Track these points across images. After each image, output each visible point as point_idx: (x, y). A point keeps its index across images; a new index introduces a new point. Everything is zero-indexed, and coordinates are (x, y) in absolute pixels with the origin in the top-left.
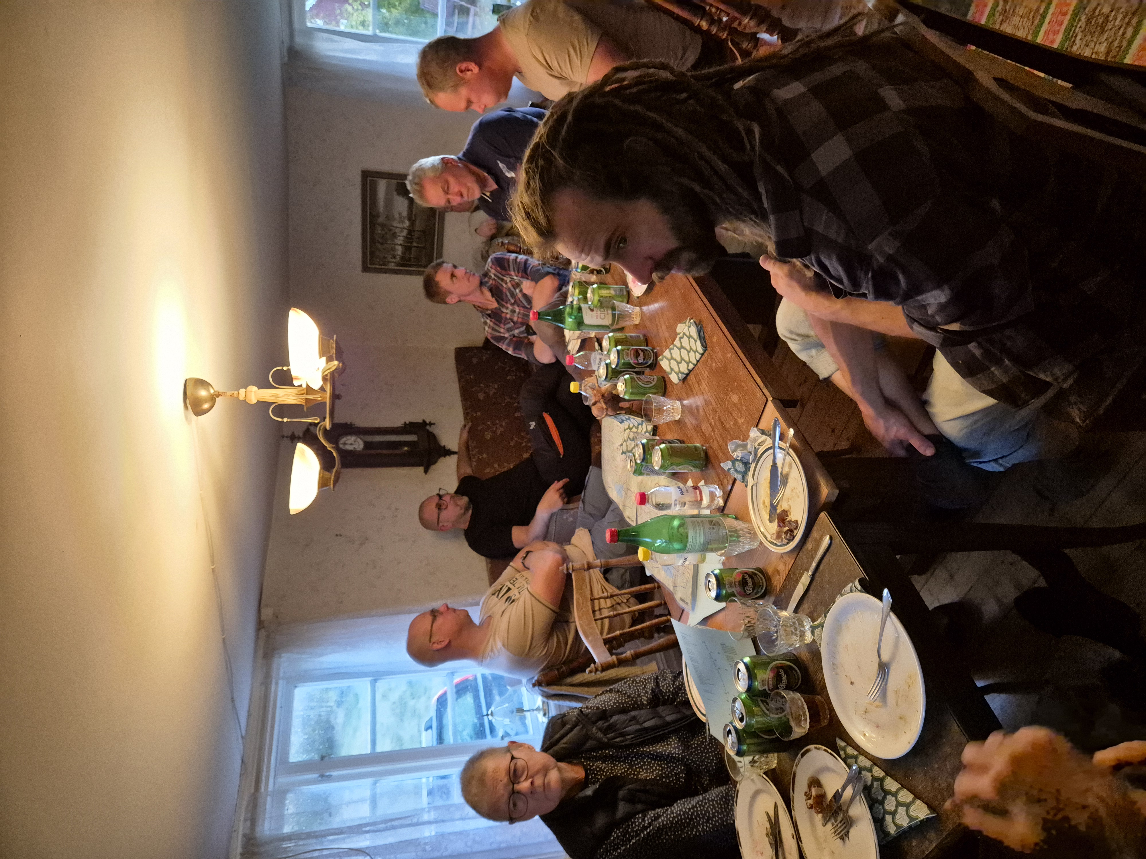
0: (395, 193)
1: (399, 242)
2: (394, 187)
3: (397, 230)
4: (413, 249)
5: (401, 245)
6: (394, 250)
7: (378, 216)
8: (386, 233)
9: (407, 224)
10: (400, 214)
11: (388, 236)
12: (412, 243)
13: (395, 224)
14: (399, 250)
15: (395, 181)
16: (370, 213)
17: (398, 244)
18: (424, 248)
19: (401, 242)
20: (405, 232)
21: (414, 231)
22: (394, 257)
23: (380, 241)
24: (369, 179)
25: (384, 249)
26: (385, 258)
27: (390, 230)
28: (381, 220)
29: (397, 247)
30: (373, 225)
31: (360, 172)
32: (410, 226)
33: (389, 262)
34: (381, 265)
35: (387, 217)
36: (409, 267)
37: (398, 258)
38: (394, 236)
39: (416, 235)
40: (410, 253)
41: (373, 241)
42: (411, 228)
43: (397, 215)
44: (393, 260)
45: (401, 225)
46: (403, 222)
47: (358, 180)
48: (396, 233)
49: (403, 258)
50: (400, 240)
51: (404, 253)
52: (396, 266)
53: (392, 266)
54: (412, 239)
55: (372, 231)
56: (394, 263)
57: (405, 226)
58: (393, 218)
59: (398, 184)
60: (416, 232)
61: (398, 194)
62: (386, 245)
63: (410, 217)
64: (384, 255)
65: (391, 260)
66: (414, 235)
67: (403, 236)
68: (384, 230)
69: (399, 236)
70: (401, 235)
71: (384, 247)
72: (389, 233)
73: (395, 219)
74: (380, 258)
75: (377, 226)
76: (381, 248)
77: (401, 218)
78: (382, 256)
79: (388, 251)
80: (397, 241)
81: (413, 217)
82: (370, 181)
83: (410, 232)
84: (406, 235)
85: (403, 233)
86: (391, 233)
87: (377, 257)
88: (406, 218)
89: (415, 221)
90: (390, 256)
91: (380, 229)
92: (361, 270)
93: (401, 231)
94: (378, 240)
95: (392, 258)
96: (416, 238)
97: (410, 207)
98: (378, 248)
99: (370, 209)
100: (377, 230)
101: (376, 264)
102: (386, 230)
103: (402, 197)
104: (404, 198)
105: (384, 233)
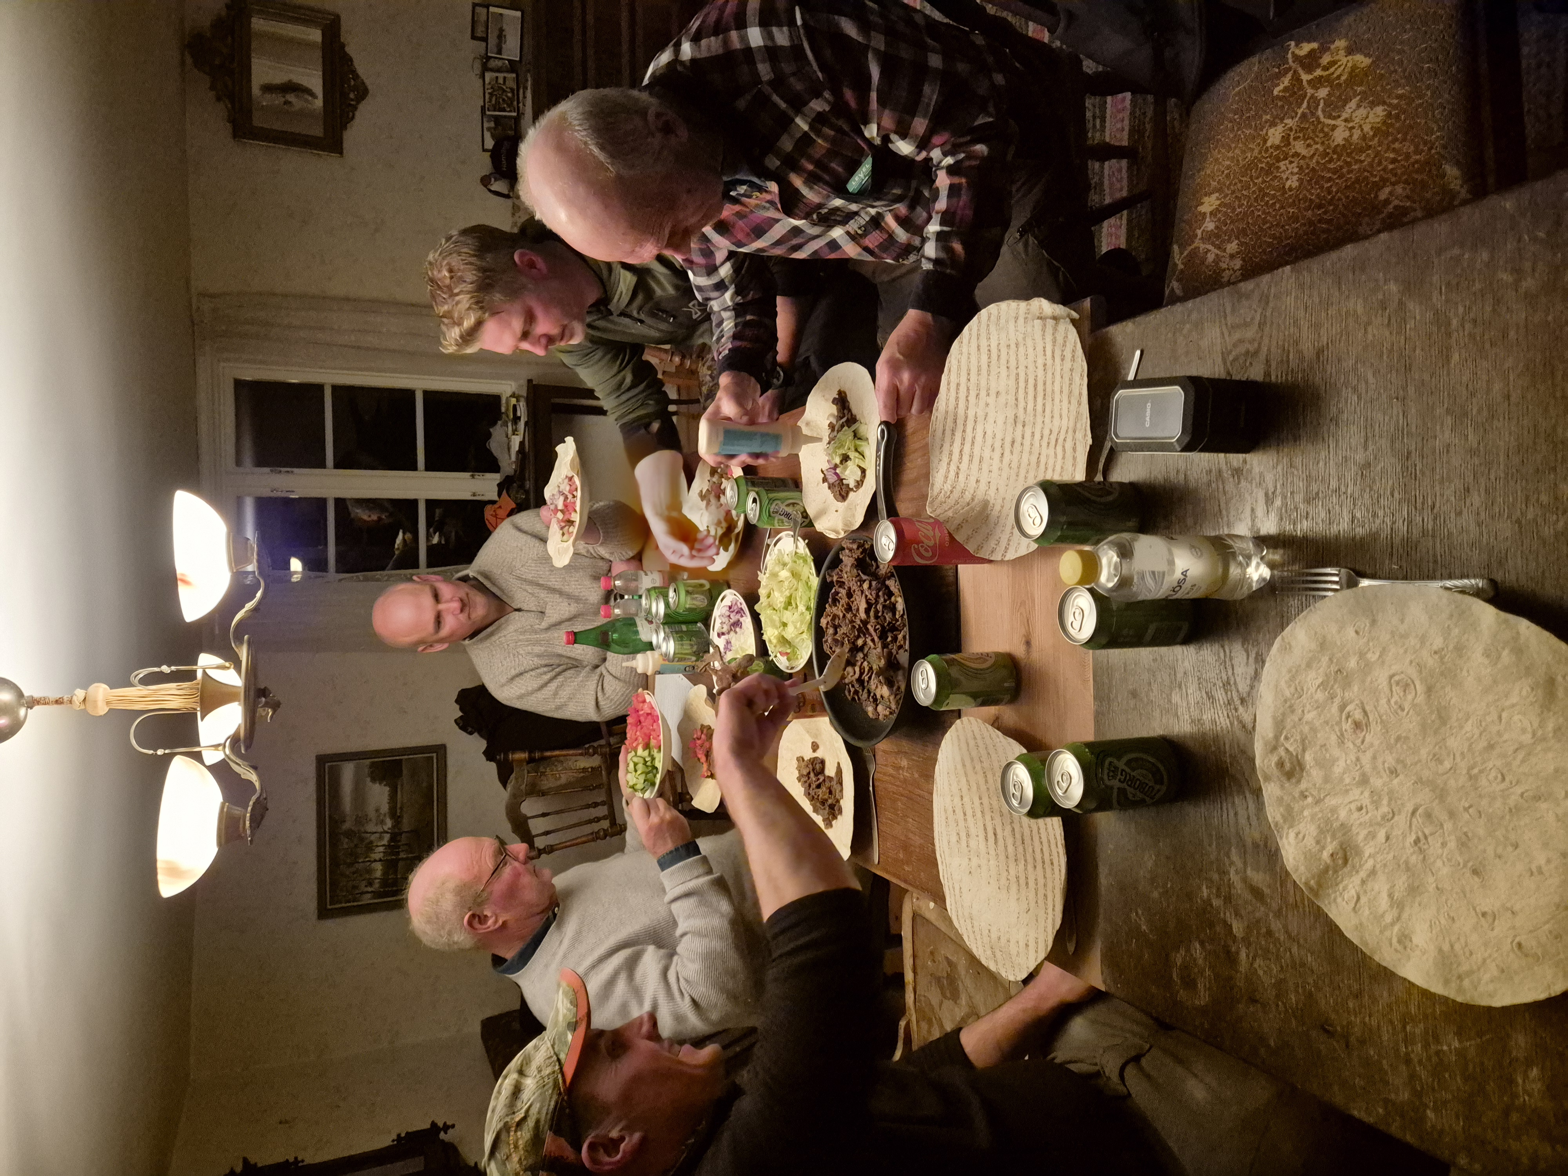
0: (369, 779)
1: (377, 856)
2: (366, 771)
3: (373, 837)
5: (380, 860)
6: (369, 871)
8: (356, 846)
9: (389, 823)
10: (377, 810)
11: (359, 850)
12: (398, 853)
13: (369, 828)
14: (378, 870)
15: (368, 762)
16: (330, 817)
17: (375, 861)
19: (381, 856)
20: (387, 837)
21: (401, 834)
22: (370, 884)
23: (348, 860)
24: (327, 765)
25: (354, 873)
26: (355, 887)
27: (362, 840)
28: (346, 826)
29: (373, 865)
30: (334, 836)
31: (313, 759)
32: (393, 827)
33: (362, 893)
34: (348, 902)
35: (356, 819)
36: (397, 895)
37: (377, 885)
38: (370, 847)
39: (404, 839)
40: (396, 872)
41: (335, 863)
42: (396, 830)
43: (372, 814)
44: (369, 889)
45: (380, 829)
46: (382, 822)
47: (310, 770)
48: (371, 842)
49: (384, 882)
50: (378, 853)
51: (385, 873)
52: (372, 898)
53: (367, 899)
54: (399, 847)
55: (334, 845)
56: (369, 896)
57: (386, 828)
58: (367, 820)
59: (373, 765)
60: (404, 836)
61: (374, 780)
62: (357, 865)
63: (393, 813)
64: (354, 883)
65: (366, 889)
66: (400, 841)
67: (383, 846)
68: (352, 842)
69: (377, 846)
70: (379, 843)
71: (353, 869)
72: (360, 845)
73: (370, 821)
74: (347, 890)
75: (342, 837)
76: (348, 871)
77: (379, 817)
78: (350, 885)
79: (361, 875)
80: (373, 856)
81: (398, 812)
82: (329, 766)
83: (395, 836)
84: (388, 840)
85: (383, 839)
86: (364, 843)
87: (342, 889)
88: (387, 816)
89: (401, 817)
90: (364, 882)
91: (346, 840)
92: (316, 917)
93: (380, 838)
94: (343, 860)
95: (366, 886)
96: (403, 844)
97: (393, 797)
98: (343, 873)
99: (329, 812)
100: (342, 843)
101: (341, 902)
102: (356, 840)
103: (380, 784)
104: (382, 785)
105: (353, 846)
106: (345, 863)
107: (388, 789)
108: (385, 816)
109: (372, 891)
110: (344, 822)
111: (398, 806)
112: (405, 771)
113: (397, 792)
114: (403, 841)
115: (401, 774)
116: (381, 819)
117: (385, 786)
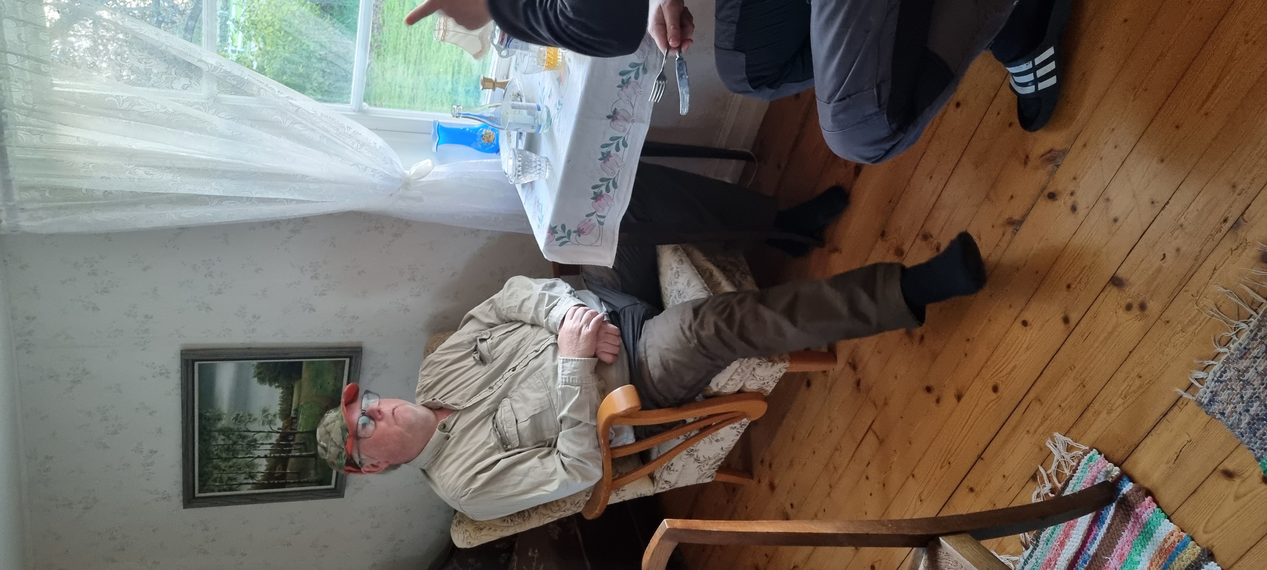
0: (255, 380)
1: (262, 454)
2: (252, 371)
3: (257, 436)
4: (291, 460)
5: (266, 457)
6: (251, 465)
8: (235, 443)
9: (279, 424)
10: (265, 410)
11: (238, 447)
12: (290, 451)
13: (255, 426)
14: (262, 466)
15: (255, 362)
16: (200, 416)
17: (259, 457)
19: (267, 453)
20: (275, 438)
21: (294, 434)
22: (252, 477)
23: (224, 455)
24: (197, 363)
25: (231, 467)
26: (230, 479)
27: (244, 438)
28: (223, 423)
29: (257, 461)
30: (206, 434)
31: (179, 353)
32: (285, 428)
33: (241, 484)
34: (225, 490)
35: (236, 419)
36: (284, 487)
37: (259, 477)
38: (253, 444)
40: (285, 467)
41: (205, 456)
42: (288, 431)
43: (257, 413)
44: (250, 481)
45: (267, 428)
46: (270, 423)
47: (174, 365)
48: (255, 440)
49: (269, 475)
50: (264, 450)
51: (271, 468)
52: (253, 488)
53: (246, 491)
54: (291, 446)
55: (205, 440)
56: (249, 486)
57: (275, 428)
58: (251, 418)
59: (260, 366)
60: (297, 436)
61: (262, 380)
62: (235, 460)
63: (286, 414)
64: (230, 475)
65: (246, 481)
66: (293, 440)
67: (270, 444)
68: (230, 439)
69: (262, 444)
70: (266, 442)
71: (231, 463)
72: (240, 443)
73: (255, 420)
74: (221, 482)
75: (216, 434)
76: (223, 465)
77: (267, 416)
78: (225, 477)
79: (240, 469)
80: (257, 453)
81: (292, 412)
82: (200, 365)
83: (285, 436)
84: (277, 440)
85: (270, 438)
86: (246, 441)
87: (215, 481)
88: (278, 416)
89: (296, 418)
90: (243, 476)
91: (223, 437)
92: (181, 504)
93: (266, 437)
94: (217, 454)
95: (246, 479)
96: (297, 444)
97: (287, 399)
98: (217, 467)
99: (199, 409)
100: (216, 440)
101: (213, 491)
102: (234, 438)
103: (270, 385)
104: (273, 387)
105: (231, 442)
106: (219, 458)
107: (280, 390)
108: (275, 415)
109: (253, 483)
110: (220, 419)
111: (293, 408)
112: (305, 374)
113: (292, 394)
114: (297, 440)
115: (300, 377)
116: (270, 418)
117: (278, 387)
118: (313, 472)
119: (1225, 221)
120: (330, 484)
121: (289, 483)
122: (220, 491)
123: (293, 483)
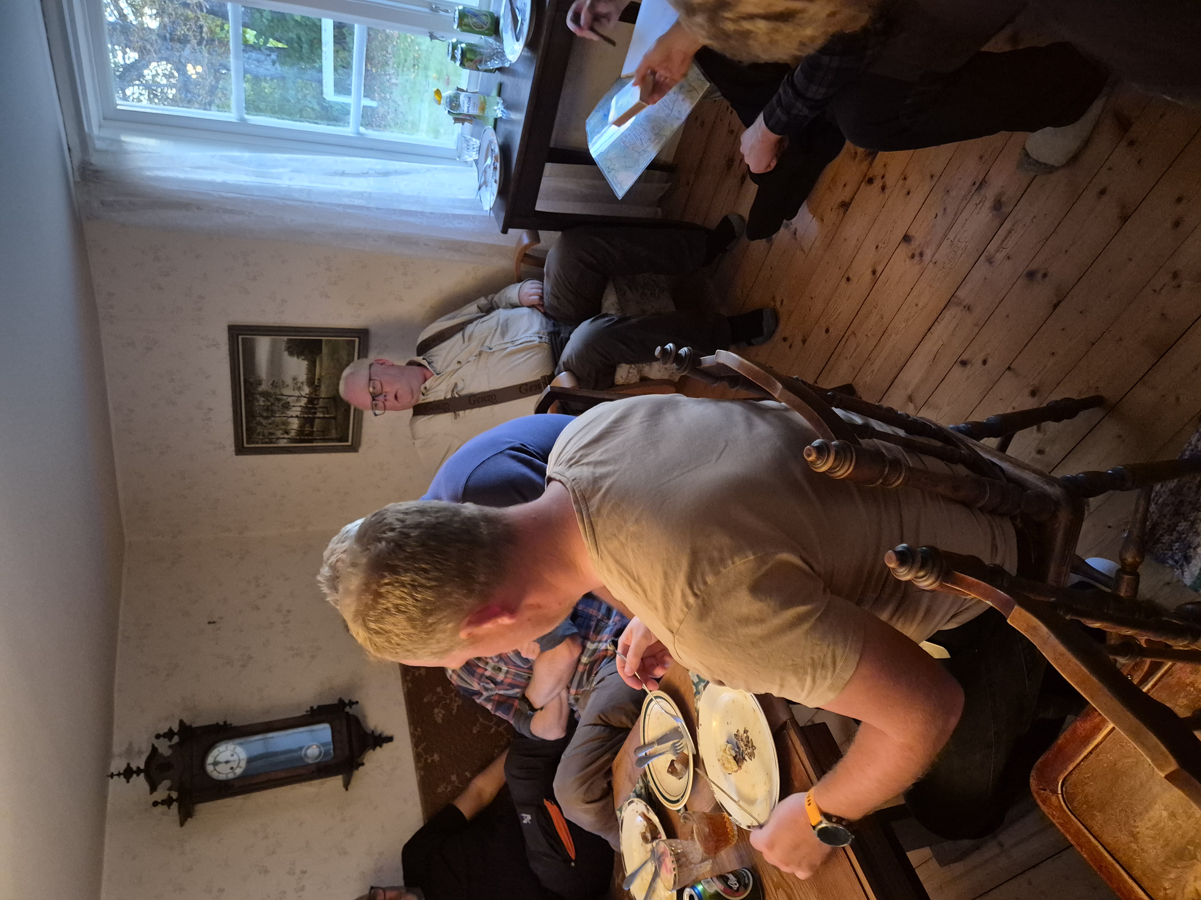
0: (286, 353)
1: (294, 414)
2: (283, 346)
3: (290, 399)
4: (317, 421)
5: (297, 417)
6: (286, 424)
7: (260, 383)
8: (272, 404)
9: (306, 390)
10: (295, 379)
11: (276, 408)
12: (315, 413)
13: (286, 392)
14: (295, 424)
15: (286, 337)
16: (245, 380)
17: (292, 417)
18: (335, 418)
19: (298, 413)
20: (303, 402)
21: (318, 399)
22: (287, 433)
23: (265, 414)
24: (240, 335)
25: (270, 424)
26: (270, 434)
27: (279, 400)
28: (263, 388)
29: (290, 420)
30: (250, 396)
31: (226, 328)
32: (311, 393)
33: (278, 438)
34: (266, 443)
35: (272, 384)
36: (312, 442)
37: (293, 434)
38: (286, 406)
39: (321, 403)
40: (312, 426)
41: (251, 415)
42: (314, 396)
43: (289, 381)
44: (286, 436)
45: (297, 393)
46: (299, 389)
47: (223, 338)
48: (288, 403)
49: (300, 432)
50: (296, 411)
51: (302, 426)
52: (288, 443)
53: (283, 443)
54: (316, 409)
55: (250, 403)
56: (286, 441)
57: (303, 394)
58: (284, 385)
59: (289, 341)
60: (321, 400)
61: (291, 354)
62: (273, 419)
63: (311, 382)
64: (271, 431)
65: (282, 436)
66: (317, 404)
67: (300, 406)
68: (268, 401)
69: (294, 406)
70: (296, 404)
71: (270, 421)
72: (277, 404)
73: (287, 386)
74: (264, 435)
75: (258, 396)
76: (264, 422)
77: (296, 384)
78: (266, 432)
79: (277, 426)
80: (290, 413)
81: (316, 381)
82: (242, 338)
83: (312, 400)
84: (305, 404)
85: (300, 402)
86: (281, 403)
87: (259, 434)
88: (305, 384)
89: (319, 386)
90: (281, 431)
91: (262, 399)
92: (234, 453)
93: (297, 400)
94: (259, 413)
95: (282, 434)
96: (320, 407)
97: (311, 370)
98: (260, 424)
99: (244, 375)
100: (258, 401)
101: (257, 443)
102: (272, 400)
103: (298, 358)
104: (300, 359)
105: (269, 404)
106: (262, 416)
107: (305, 363)
108: (302, 383)
109: (288, 438)
110: (260, 384)
111: (317, 378)
112: (325, 350)
113: (315, 366)
114: (321, 404)
115: (321, 352)
116: (299, 385)
117: (304, 359)
118: (334, 431)
119: (974, 184)
120: (347, 441)
121: (316, 439)
122: (263, 443)
123: (320, 439)
